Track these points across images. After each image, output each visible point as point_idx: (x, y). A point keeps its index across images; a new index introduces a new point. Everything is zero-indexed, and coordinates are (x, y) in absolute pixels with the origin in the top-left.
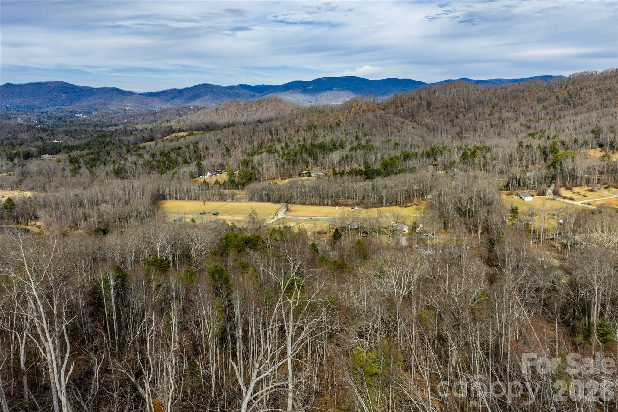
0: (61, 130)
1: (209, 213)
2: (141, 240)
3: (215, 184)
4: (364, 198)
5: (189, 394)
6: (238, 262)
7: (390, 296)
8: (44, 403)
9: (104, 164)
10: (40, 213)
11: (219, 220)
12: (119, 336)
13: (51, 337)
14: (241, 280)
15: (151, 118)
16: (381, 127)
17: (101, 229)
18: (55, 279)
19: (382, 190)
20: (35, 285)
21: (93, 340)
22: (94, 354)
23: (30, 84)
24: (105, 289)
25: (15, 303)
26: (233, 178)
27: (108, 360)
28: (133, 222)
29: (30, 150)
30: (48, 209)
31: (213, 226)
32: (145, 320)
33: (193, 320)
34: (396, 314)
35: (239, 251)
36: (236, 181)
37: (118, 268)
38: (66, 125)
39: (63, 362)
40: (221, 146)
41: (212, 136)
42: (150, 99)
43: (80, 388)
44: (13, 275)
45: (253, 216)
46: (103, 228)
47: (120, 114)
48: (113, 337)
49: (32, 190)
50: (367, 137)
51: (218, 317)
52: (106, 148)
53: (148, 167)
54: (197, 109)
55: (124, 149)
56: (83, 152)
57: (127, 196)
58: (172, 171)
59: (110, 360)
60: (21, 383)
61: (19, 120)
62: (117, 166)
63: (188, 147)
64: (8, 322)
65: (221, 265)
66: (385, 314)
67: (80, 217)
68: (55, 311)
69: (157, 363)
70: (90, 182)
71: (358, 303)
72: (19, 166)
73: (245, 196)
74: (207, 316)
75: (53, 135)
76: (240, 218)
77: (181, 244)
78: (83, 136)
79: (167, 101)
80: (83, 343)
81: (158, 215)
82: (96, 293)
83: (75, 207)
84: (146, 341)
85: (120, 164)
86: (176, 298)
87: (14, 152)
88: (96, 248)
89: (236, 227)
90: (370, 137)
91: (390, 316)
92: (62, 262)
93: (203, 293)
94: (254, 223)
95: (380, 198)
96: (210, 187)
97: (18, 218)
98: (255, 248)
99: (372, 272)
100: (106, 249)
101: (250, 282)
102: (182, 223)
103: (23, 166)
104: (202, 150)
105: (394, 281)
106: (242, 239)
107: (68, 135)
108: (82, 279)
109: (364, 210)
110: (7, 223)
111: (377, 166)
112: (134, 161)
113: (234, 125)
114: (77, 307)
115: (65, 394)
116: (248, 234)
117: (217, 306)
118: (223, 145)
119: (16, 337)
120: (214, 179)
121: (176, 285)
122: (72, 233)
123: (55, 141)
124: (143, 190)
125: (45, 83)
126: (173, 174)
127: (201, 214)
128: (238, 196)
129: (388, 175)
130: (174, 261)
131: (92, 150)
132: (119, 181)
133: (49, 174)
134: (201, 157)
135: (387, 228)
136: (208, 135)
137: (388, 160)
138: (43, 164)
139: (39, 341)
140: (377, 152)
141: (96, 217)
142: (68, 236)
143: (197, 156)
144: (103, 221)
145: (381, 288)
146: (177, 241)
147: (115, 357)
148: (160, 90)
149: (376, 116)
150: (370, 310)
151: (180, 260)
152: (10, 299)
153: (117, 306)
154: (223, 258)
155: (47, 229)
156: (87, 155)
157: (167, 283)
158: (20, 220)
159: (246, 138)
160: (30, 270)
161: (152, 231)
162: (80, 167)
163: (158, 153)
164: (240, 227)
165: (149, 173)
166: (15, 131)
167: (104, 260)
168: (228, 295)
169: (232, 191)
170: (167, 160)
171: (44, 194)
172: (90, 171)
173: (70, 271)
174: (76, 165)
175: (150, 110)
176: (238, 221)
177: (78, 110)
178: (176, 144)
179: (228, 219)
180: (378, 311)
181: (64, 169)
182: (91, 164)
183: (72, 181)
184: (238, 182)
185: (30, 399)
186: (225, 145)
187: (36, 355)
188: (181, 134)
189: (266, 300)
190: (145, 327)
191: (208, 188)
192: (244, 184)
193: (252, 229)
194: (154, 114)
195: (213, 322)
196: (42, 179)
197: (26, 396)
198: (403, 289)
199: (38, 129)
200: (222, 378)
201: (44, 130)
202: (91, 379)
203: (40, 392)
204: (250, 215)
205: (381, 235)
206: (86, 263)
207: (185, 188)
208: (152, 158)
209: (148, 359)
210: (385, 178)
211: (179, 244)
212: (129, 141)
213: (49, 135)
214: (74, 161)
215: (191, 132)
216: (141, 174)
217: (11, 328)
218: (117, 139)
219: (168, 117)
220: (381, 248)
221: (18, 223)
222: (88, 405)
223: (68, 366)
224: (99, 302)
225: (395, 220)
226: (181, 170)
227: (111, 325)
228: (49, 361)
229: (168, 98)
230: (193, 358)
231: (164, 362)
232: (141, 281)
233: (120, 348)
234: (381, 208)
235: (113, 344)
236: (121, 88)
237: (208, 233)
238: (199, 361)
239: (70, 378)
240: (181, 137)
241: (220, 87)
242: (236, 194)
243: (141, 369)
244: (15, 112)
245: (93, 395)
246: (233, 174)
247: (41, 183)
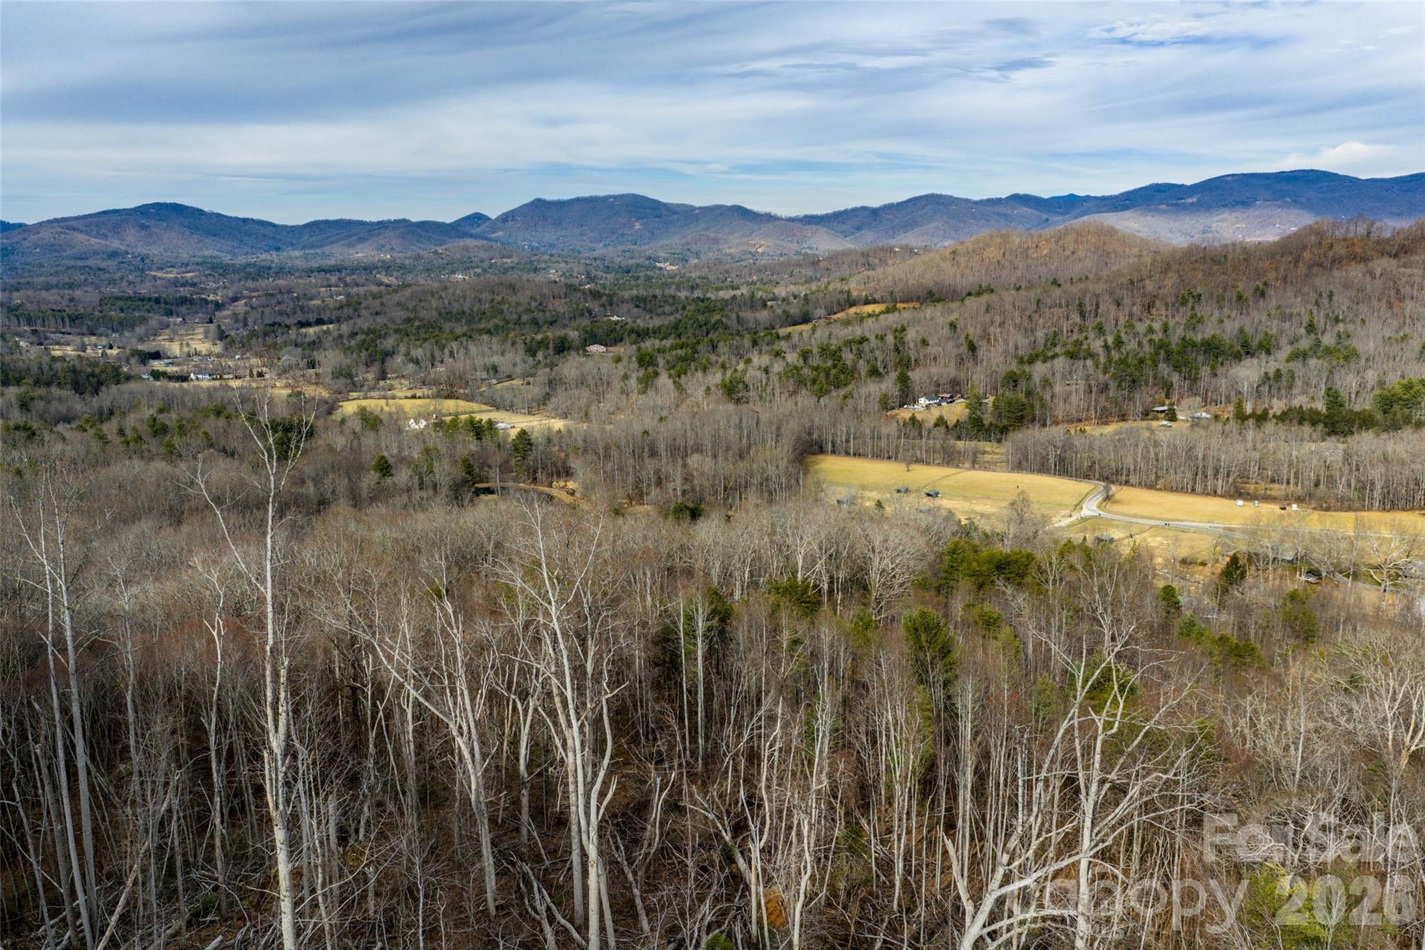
0: (627, 295)
1: (918, 490)
2: (766, 538)
3: (936, 425)
4: (1317, 484)
5: (842, 894)
6: (975, 612)
7: (1373, 744)
8: (556, 851)
9: (705, 369)
10: (576, 464)
11: (939, 508)
12: (707, 738)
13: (578, 719)
14: (980, 652)
15: (809, 272)
16: (1384, 300)
17: (687, 508)
18: (595, 601)
19: (1372, 466)
20: (557, 609)
21: (655, 739)
22: (656, 769)
23: (578, 200)
24: (686, 634)
25: (518, 641)
26: (978, 413)
27: (681, 785)
28: (752, 498)
29: (566, 335)
30: (590, 457)
31: (924, 520)
32: (762, 712)
33: (863, 729)
34: (1388, 794)
35: (981, 586)
36: (986, 422)
37: (716, 593)
38: (637, 286)
39: (595, 775)
40: (958, 338)
41: (938, 314)
42: (809, 229)
43: (623, 833)
44: (519, 583)
45: (1019, 506)
46: (690, 505)
47: (744, 264)
48: (694, 740)
49: (565, 416)
50: (1341, 327)
51: (919, 730)
52: (711, 335)
53: (792, 381)
54: (909, 251)
55: (747, 342)
56: (664, 342)
57: (744, 441)
58: (842, 392)
59: (685, 787)
60: (516, 802)
61: (553, 274)
62: (729, 373)
63: (882, 338)
64: (504, 676)
65: (935, 613)
66: (1354, 791)
67: (649, 479)
68: (589, 669)
69: (780, 812)
70: (673, 406)
71: (1279, 752)
72: (546, 366)
73: (1004, 458)
74: (895, 725)
75: (611, 304)
76: (987, 507)
77: (849, 557)
78: (667, 309)
79: (845, 234)
80: (635, 740)
81: (804, 486)
82: (669, 640)
83: (641, 457)
84: (759, 758)
85: (736, 371)
86: (830, 674)
87: (539, 337)
88: (675, 546)
89: (976, 529)
90: (1351, 327)
91: (1369, 798)
92: (609, 569)
93: (890, 672)
94: (1021, 522)
95: (1364, 487)
96: (924, 433)
97: (535, 472)
98: (1019, 584)
99: (1324, 677)
100: (693, 551)
101: (1002, 661)
102: (856, 508)
103: (552, 366)
104: (912, 345)
105: (1387, 708)
106: (991, 558)
107: (638, 306)
108: (644, 607)
109: (1316, 515)
110: (516, 480)
111: (1365, 404)
112: (763, 366)
113: (992, 291)
114: (629, 665)
115: (595, 841)
116: (1006, 548)
117: (920, 705)
118: (963, 336)
119: (515, 709)
120: (936, 413)
121: (831, 646)
122: (630, 509)
123: (615, 318)
124: (778, 429)
125: (606, 198)
126: (845, 397)
127: (899, 491)
128: (987, 457)
129: (1395, 427)
130: (831, 591)
131: (683, 340)
132: (731, 407)
133: (599, 386)
134: (909, 361)
135: (1378, 568)
136: (929, 311)
137: (1398, 390)
138: (589, 365)
139: (556, 724)
140: (1367, 368)
141: (679, 481)
142: (623, 515)
143: (901, 360)
144: (693, 490)
145: (1348, 721)
146: (841, 548)
147: (694, 782)
148: (830, 211)
149: (1372, 274)
150: (1311, 775)
151: (844, 590)
152: (511, 631)
153: (707, 673)
154: (941, 598)
155: (585, 496)
156: (673, 348)
157: (812, 638)
158: (539, 475)
159: (1018, 321)
160: (550, 578)
161: (791, 522)
162: (656, 374)
163: (815, 350)
164: (988, 529)
165: (794, 393)
166: (543, 296)
167: (689, 572)
168: (946, 684)
169: (973, 444)
170: (835, 366)
171: (585, 426)
172: (675, 382)
173: (623, 587)
174: (650, 369)
175: (806, 254)
176: (982, 515)
177: (662, 254)
178: (857, 331)
179: (960, 508)
180: (1334, 778)
181: (626, 377)
182: (678, 368)
183: (640, 402)
184: (991, 424)
185: (530, 837)
186: (967, 337)
187: (547, 751)
188: (869, 309)
189: (1037, 709)
190: (760, 727)
191: (920, 435)
192: (1004, 430)
193: (1015, 537)
194: (815, 263)
195: (907, 740)
196: (585, 393)
197: (524, 831)
198: (1415, 732)
199: (584, 293)
200: (918, 872)
201: (595, 295)
202: (645, 820)
203: (548, 828)
204: (1013, 504)
205: (1360, 584)
206: (653, 575)
207: (868, 431)
208: (801, 361)
209: (761, 799)
210: (1384, 436)
211: (845, 554)
212: (757, 323)
213: (603, 306)
214: (646, 361)
215: (891, 305)
216: (777, 394)
217: (509, 689)
218: (734, 316)
219: (845, 270)
220: (1354, 619)
221: (535, 480)
222: (635, 873)
223: (606, 784)
224: (672, 661)
225: (1405, 547)
226: (864, 391)
227: (693, 713)
228: (571, 768)
229: (844, 227)
230: (857, 813)
231: (795, 812)
232: (759, 627)
233: (705, 764)
234: (1365, 514)
235: (694, 753)
236: (749, 207)
237: (912, 538)
238: (869, 823)
239: (606, 809)
240: (869, 315)
241: (967, 201)
242: (984, 453)
243: (746, 818)
244: (547, 257)
245: (647, 855)
246: (981, 404)
247: (583, 402)
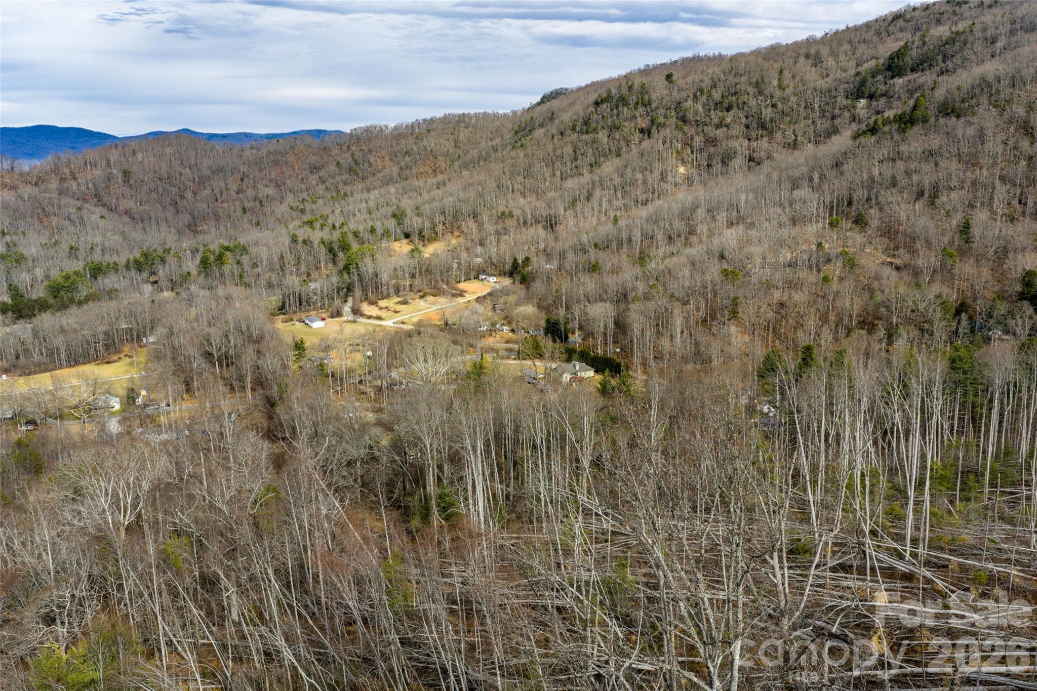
4: (17, 357)
7: (100, 530)
16: (35, 217)
19: (54, 336)
34: (117, 561)
50: (8, 238)
66: (95, 567)
71: (34, 561)
90: (15, 238)
91: (105, 568)
95: (52, 353)
99: (55, 495)
105: (103, 502)
109: (22, 380)
111: (39, 293)
129: (63, 307)
135: (76, 407)
137: (60, 280)
140: (34, 267)
145: (79, 520)
149: (21, 197)
150: (61, 568)
180: (79, 564)
198: (125, 512)
205: (66, 422)
210: (58, 314)
220: (68, 446)
225: (91, 389)
234: (58, 372)
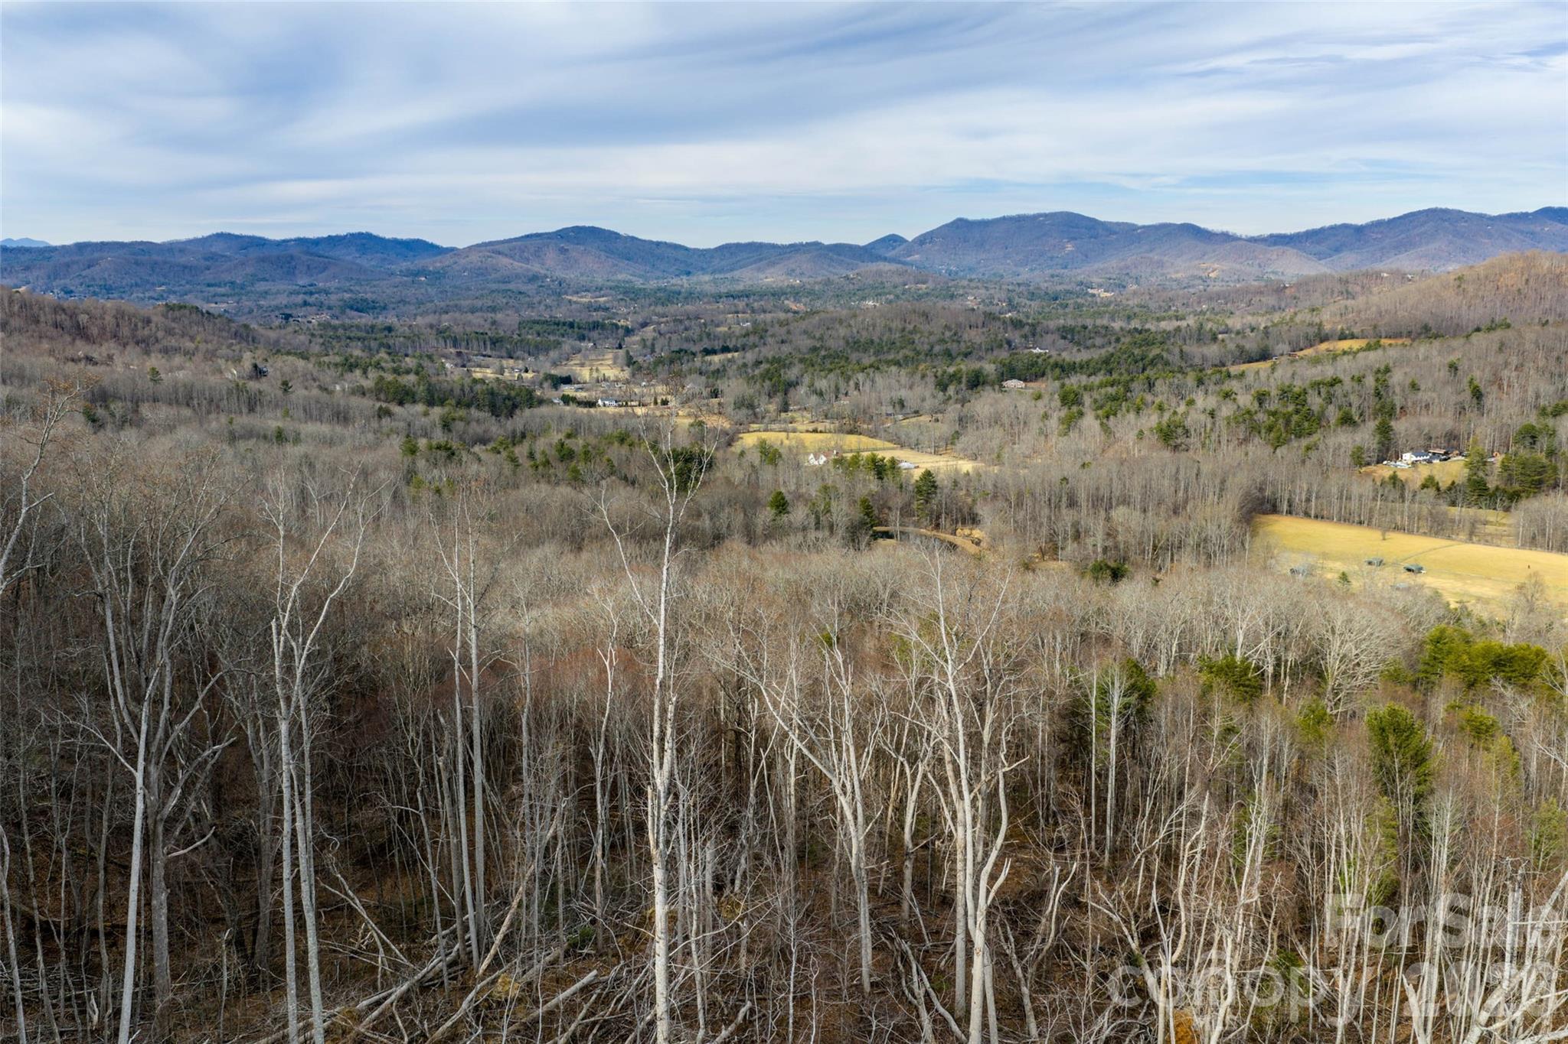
0: (1052, 324)
1: (1395, 564)
2: (1200, 608)
3: (1424, 486)
5: (1269, 1031)
6: (1463, 715)
8: (938, 933)
9: (1138, 410)
10: (983, 510)
11: (1422, 587)
12: (1116, 830)
13: (971, 791)
14: (1465, 765)
15: (1271, 300)
17: (1108, 567)
18: (996, 663)
20: (954, 668)
21: (1056, 824)
22: (1055, 857)
23: (1004, 218)
24: (1098, 709)
25: (910, 699)
26: (1481, 474)
27: (1083, 878)
28: (1186, 560)
29: (981, 368)
30: (1000, 504)
31: (1401, 601)
32: (1183, 807)
33: (1307, 840)
35: (1471, 685)
36: (1491, 486)
37: (1136, 666)
38: (1065, 315)
39: (986, 855)
40: (1459, 382)
41: (1435, 353)
42: (1276, 250)
43: (1014, 923)
44: (914, 637)
45: (1529, 592)
46: (1112, 564)
47: (1192, 290)
48: (1101, 830)
49: (974, 457)
51: (1379, 850)
52: (1147, 373)
53: (1243, 427)
54: (1403, 277)
55: (1190, 380)
56: (1092, 378)
57: (1181, 494)
58: (1305, 442)
59: (1088, 881)
60: (899, 873)
61: (970, 302)
62: (1167, 416)
63: (1359, 380)
64: (892, 736)
65: (1406, 711)
67: (1066, 532)
68: (986, 736)
69: (1199, 924)
70: (1099, 451)
72: (957, 401)
73: (1512, 530)
74: (1349, 839)
75: (1034, 335)
76: (1486, 590)
77: (1302, 637)
78: (1098, 341)
79: (1320, 256)
80: (1033, 822)
81: (1251, 551)
82: (1078, 714)
83: (1058, 506)
84: (1177, 859)
85: (1175, 413)
86: (1269, 772)
87: (951, 370)
88: (1092, 609)
89: (1469, 615)
92: (1014, 628)
93: (1346, 776)
94: (1531, 610)
96: (1408, 495)
97: (938, 517)
98: (1524, 686)
100: (1113, 617)
101: (1494, 779)
102: (1316, 580)
103: (964, 402)
104: (1398, 390)
106: (1487, 651)
107: (1064, 338)
108: (1052, 675)
110: (917, 524)
112: (1209, 408)
113: (1508, 326)
114: (1032, 738)
115: (983, 927)
116: (1509, 642)
117: (1382, 820)
118: (1466, 381)
119: (902, 773)
120: (1424, 471)
121: (1274, 740)
122: (1043, 564)
123: (1037, 351)
124: (1223, 482)
125: (1035, 217)
126: (1308, 448)
127: (1370, 563)
128: (1490, 529)
130: (1276, 676)
131: (1115, 376)
132: (1167, 454)
133: (1015, 426)
134: (1393, 408)
136: (1422, 349)
138: (1005, 402)
139: (946, 794)
141: (1100, 536)
142: (1034, 571)
143: (1383, 407)
144: (1116, 547)
146: (1292, 627)
147: (1098, 877)
148: (1303, 230)
151: (1294, 675)
152: (903, 688)
153: (1120, 756)
154: (1417, 694)
155: (992, 548)
156: (1101, 385)
157: (1250, 728)
158: (942, 521)
159: (1541, 363)
160: (948, 634)
161: (1231, 591)
162: (1081, 414)
163: (1274, 392)
164: (1485, 616)
165: (1246, 441)
166: (959, 325)
167: (1106, 640)
168: (1418, 798)
169: (1472, 511)
170: (1297, 412)
171: (996, 469)
172: (1102, 424)
173: (1029, 650)
174: (1075, 409)
175: (1269, 280)
176: (1479, 599)
177: (1096, 280)
178: (1329, 371)
179: (1452, 589)
181: (1046, 416)
182: (1107, 408)
183: (1060, 445)
184: (1497, 488)
185: (912, 914)
186: (1471, 382)
187: (935, 822)
188: (1345, 345)
189: (1538, 842)
190: (1180, 825)
191: (1402, 497)
192: (1515, 497)
193: (1522, 628)
194: (1280, 290)
195: (1363, 859)
196: (998, 433)
197: (905, 906)
199: (1004, 322)
200: (1367, 1018)
201: (1017, 324)
202: (1040, 912)
203: (932, 906)
204: (1521, 587)
206: (1063, 640)
207: (1335, 490)
208: (1256, 404)
209: (1177, 906)
211: (1296, 633)
212: (1204, 358)
213: (1025, 337)
214: (1070, 399)
215: (1373, 341)
216: (1224, 442)
217: (897, 750)
218: (1177, 351)
219: (1316, 299)
221: (937, 526)
222: (1025, 970)
223: (998, 866)
224: (1080, 738)
226: (1332, 441)
227: (1102, 800)
228: (960, 844)
229: (1322, 248)
230: (1294, 938)
231: (1217, 926)
232: (1187, 710)
233: (1113, 859)
235: (1100, 845)
236: (1202, 225)
237: (1384, 620)
238: (1308, 952)
239: (997, 893)
240: (1345, 353)
241: (1481, 216)
242: (1486, 523)
243: (1157, 926)
244: (965, 283)
245: (1039, 951)
246: (1485, 464)
247: (995, 443)
